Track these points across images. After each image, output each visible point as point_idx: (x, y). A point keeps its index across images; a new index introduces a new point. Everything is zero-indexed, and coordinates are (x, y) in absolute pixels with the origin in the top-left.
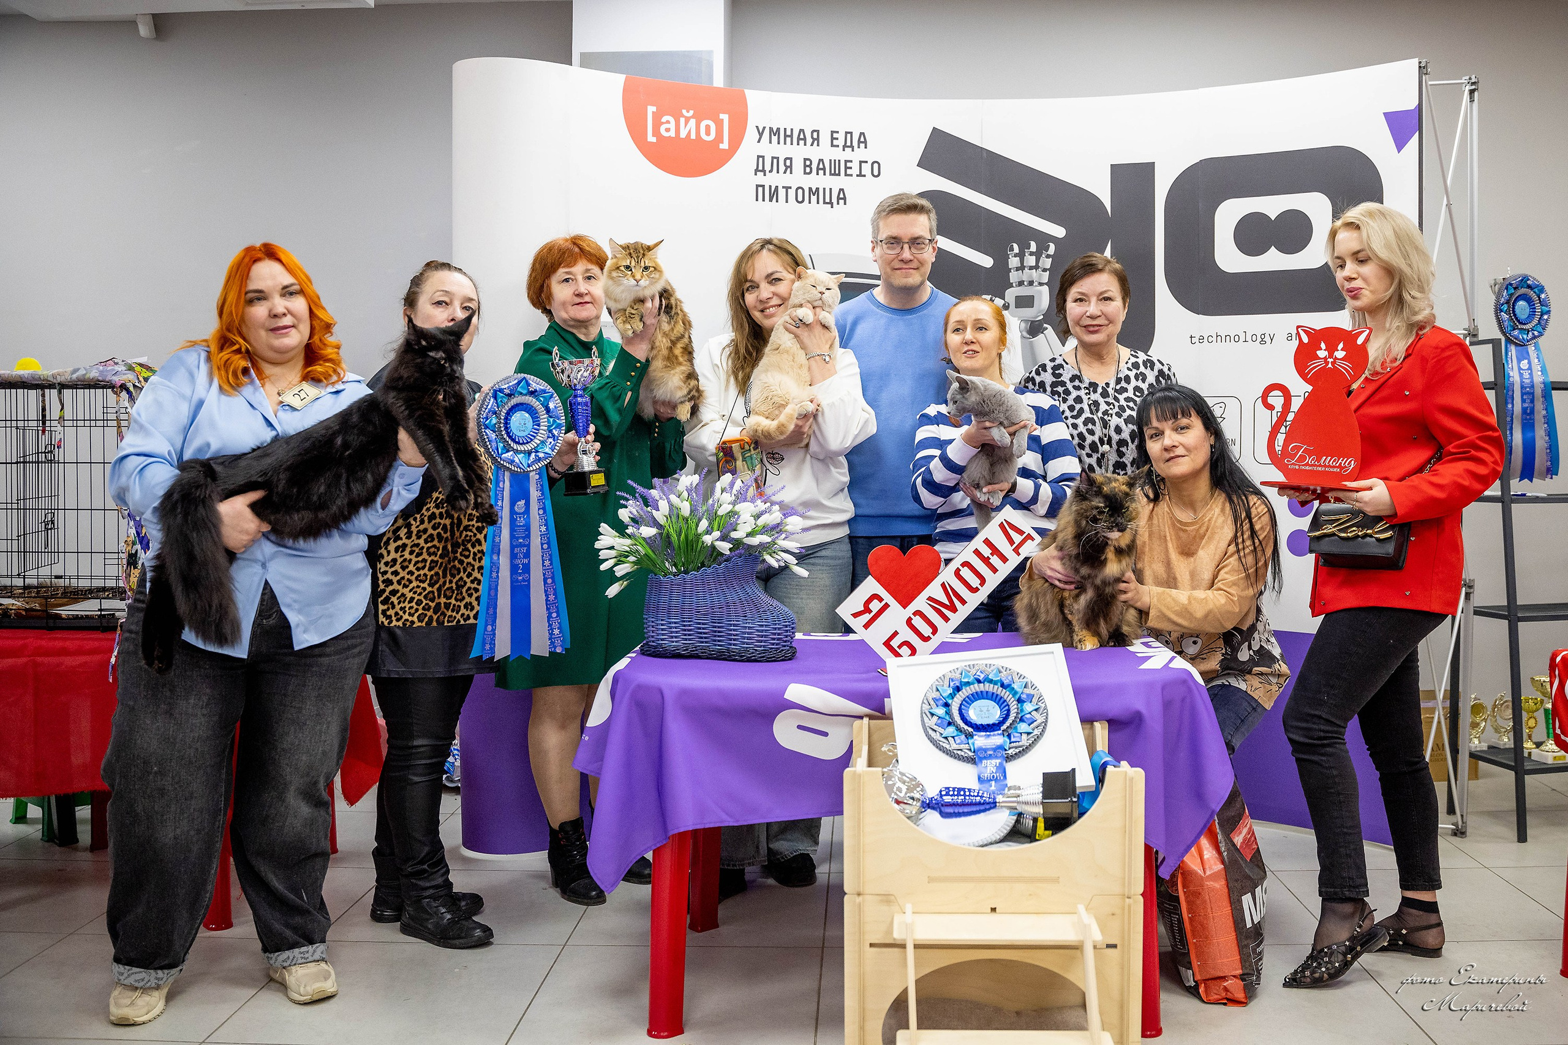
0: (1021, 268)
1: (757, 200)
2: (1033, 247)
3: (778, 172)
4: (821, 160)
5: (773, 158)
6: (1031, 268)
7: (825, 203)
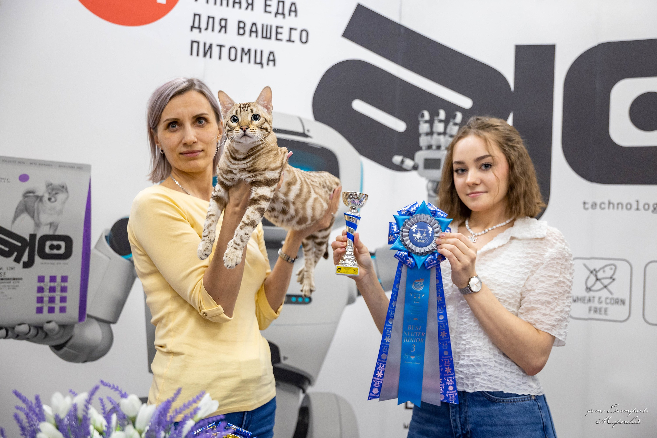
0: (431, 133)
1: (191, 54)
2: (442, 114)
3: (213, 30)
4: (254, 24)
5: (209, 17)
6: (439, 134)
7: (255, 63)
